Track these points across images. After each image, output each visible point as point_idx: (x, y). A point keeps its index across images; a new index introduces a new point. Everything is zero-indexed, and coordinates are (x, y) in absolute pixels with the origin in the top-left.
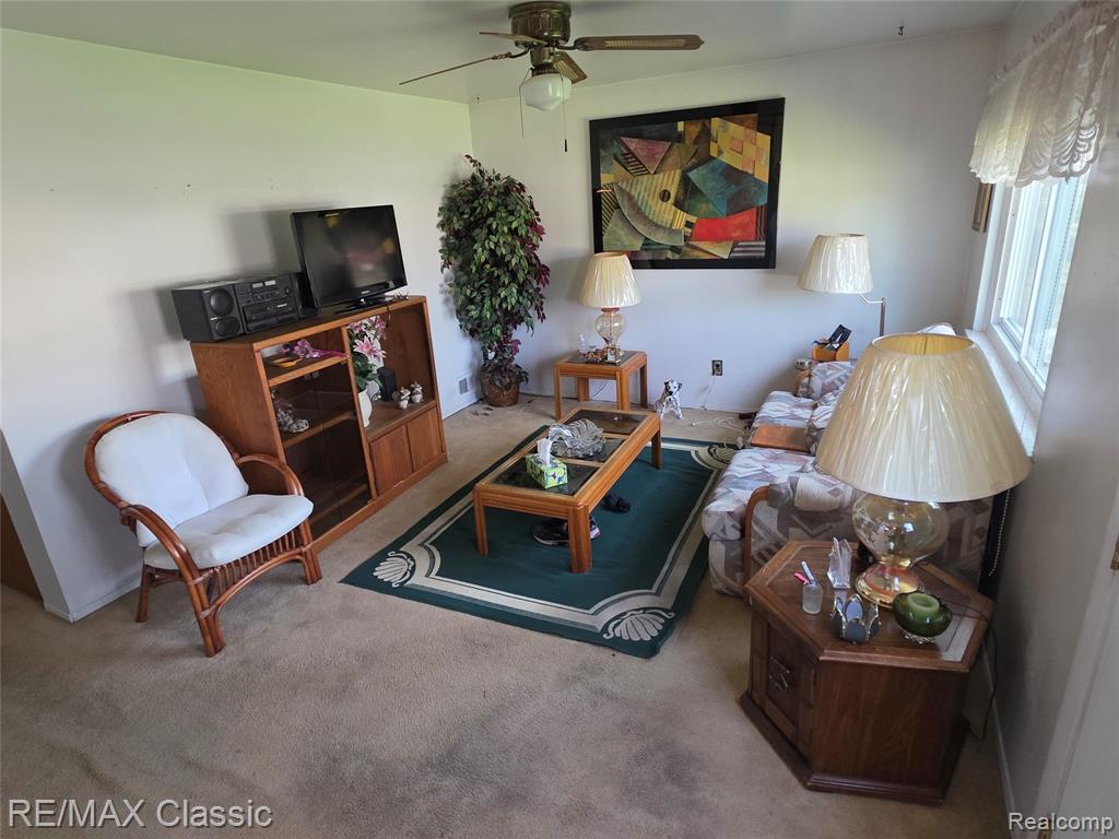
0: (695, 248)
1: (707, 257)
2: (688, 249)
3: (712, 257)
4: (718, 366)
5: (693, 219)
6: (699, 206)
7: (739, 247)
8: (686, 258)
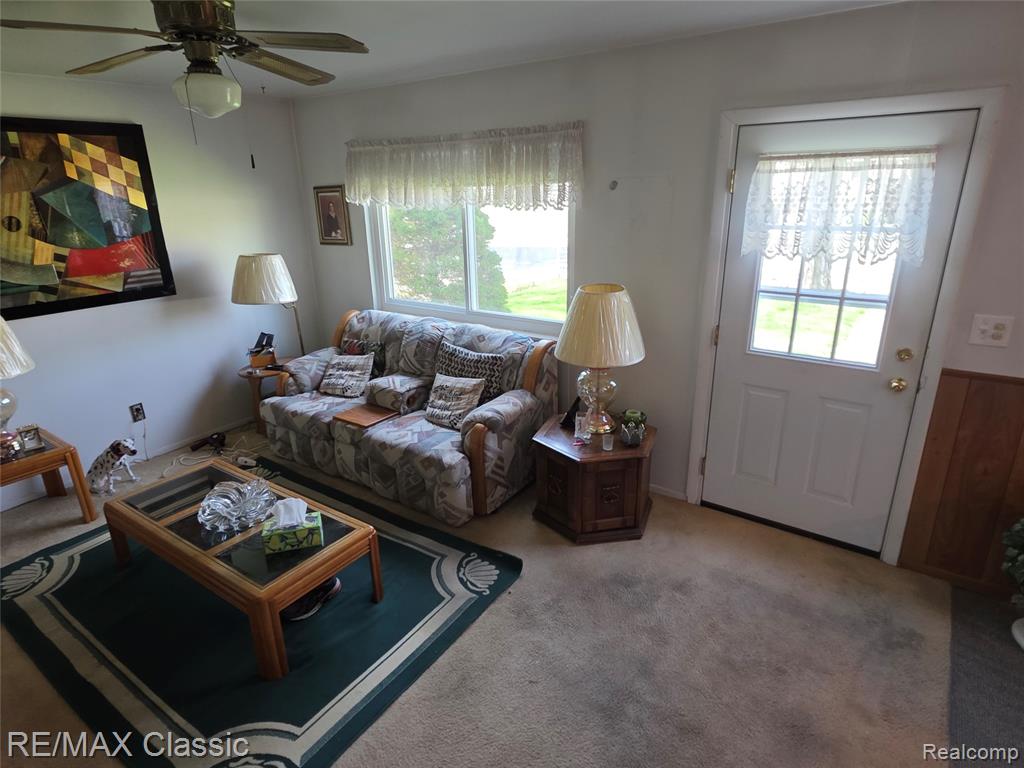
0: (77, 285)
1: (95, 293)
2: (68, 288)
3: (102, 292)
4: (138, 410)
5: (65, 252)
6: (70, 235)
7: (131, 277)
8: (67, 298)
